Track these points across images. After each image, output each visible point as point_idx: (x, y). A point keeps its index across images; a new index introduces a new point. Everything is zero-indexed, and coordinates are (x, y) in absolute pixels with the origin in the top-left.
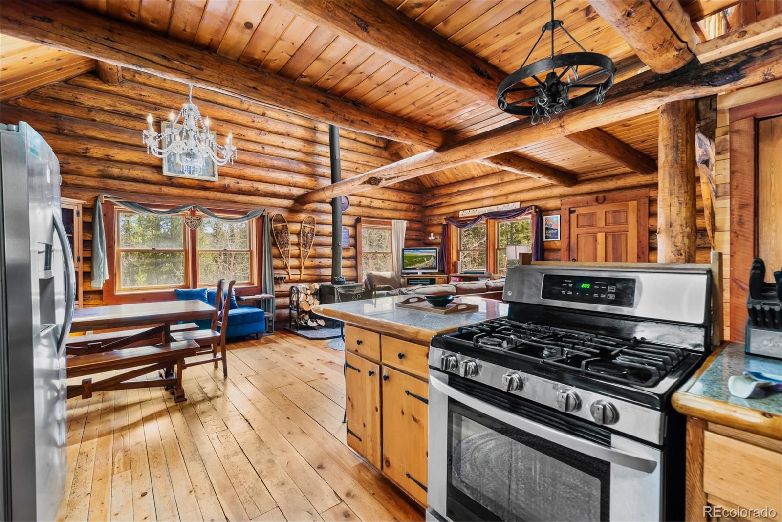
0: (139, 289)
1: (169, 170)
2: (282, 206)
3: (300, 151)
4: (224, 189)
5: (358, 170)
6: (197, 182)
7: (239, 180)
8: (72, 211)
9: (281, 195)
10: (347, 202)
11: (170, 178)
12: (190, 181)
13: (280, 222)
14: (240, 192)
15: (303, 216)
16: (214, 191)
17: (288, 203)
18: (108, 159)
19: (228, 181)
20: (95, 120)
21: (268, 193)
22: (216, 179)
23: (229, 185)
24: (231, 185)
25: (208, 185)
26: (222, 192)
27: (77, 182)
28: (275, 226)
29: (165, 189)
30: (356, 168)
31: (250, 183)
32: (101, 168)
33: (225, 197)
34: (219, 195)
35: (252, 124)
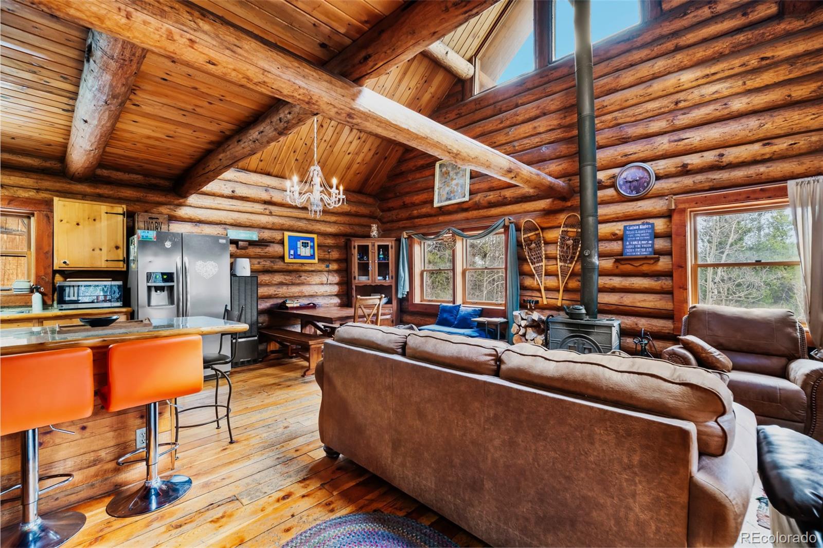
0: (432, 301)
1: (438, 202)
2: (537, 209)
3: (560, 126)
4: (477, 207)
5: (681, 105)
6: (457, 206)
7: (488, 193)
8: (388, 246)
9: (533, 196)
10: (646, 174)
11: (440, 208)
12: (452, 206)
13: (530, 230)
14: (492, 205)
15: (562, 218)
16: (471, 211)
17: (543, 204)
18: (414, 205)
19: (478, 198)
20: (409, 181)
21: (517, 198)
22: (467, 198)
23: (479, 201)
24: (481, 201)
25: (465, 206)
26: (476, 209)
27: (403, 226)
28: (526, 236)
29: (441, 219)
30: (677, 103)
31: (498, 192)
32: (410, 212)
33: (480, 214)
34: (475, 213)
35: (501, 126)
